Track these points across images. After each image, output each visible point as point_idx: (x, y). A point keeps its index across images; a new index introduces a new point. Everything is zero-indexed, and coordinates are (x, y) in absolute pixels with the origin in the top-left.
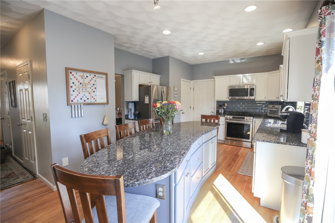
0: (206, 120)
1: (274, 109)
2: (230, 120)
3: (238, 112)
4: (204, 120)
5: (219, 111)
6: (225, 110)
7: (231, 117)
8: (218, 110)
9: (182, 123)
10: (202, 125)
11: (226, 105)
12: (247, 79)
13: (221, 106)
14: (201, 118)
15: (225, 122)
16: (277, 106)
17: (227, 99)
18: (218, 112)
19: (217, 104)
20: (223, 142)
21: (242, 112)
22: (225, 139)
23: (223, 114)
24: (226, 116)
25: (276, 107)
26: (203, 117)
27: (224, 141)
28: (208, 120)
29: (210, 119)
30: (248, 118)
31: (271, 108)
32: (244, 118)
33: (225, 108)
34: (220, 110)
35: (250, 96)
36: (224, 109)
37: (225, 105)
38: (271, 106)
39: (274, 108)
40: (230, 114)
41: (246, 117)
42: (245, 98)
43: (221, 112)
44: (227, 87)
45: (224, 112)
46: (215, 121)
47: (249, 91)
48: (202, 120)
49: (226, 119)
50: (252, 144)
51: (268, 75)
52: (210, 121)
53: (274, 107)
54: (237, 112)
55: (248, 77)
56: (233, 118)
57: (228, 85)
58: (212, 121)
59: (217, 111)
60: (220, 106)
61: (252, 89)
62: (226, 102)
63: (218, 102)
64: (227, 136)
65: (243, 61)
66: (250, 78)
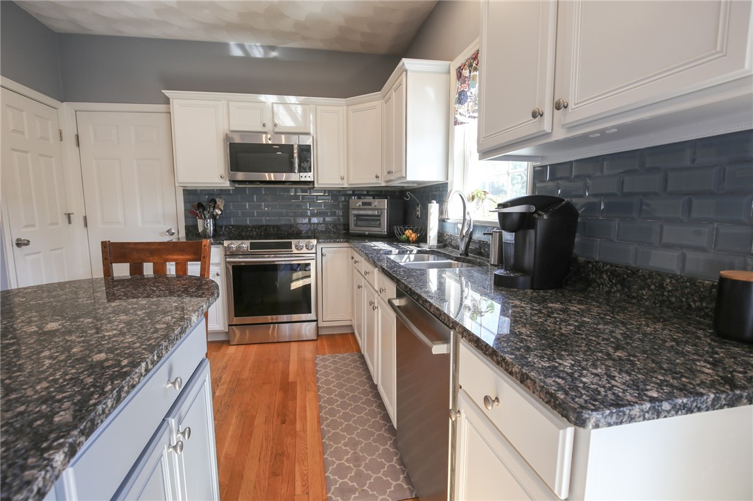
0: (136, 270)
1: (370, 212)
2: (245, 254)
3: (263, 226)
4: (122, 270)
5: (196, 226)
6: (219, 223)
7: (246, 244)
8: (191, 223)
9: (20, 292)
10: (111, 297)
11: (220, 203)
12: (293, 115)
13: (204, 209)
14: (105, 259)
15: (223, 266)
16: (376, 203)
17: (222, 181)
18: (191, 230)
19: (185, 202)
20: (222, 338)
21: (273, 227)
22: (229, 325)
23: (214, 236)
24: (226, 243)
25: (373, 205)
26: (113, 252)
27: (227, 333)
28: (148, 269)
29: (156, 259)
30: (303, 242)
31: (358, 209)
32: (289, 246)
33: (219, 212)
34: (200, 222)
35: (300, 171)
36: (214, 217)
37: (216, 203)
38: (360, 204)
39: (370, 209)
40: (239, 233)
41: (294, 242)
42: (284, 177)
43: (205, 230)
44: (221, 137)
45: (215, 230)
46: (185, 270)
47: (296, 155)
48: (108, 271)
49: (229, 253)
50: (317, 324)
51: (345, 108)
52: (160, 270)
53: (370, 204)
54: (260, 227)
55: (293, 107)
56: (253, 246)
57: (223, 128)
58: (171, 269)
59: (187, 228)
60: (200, 206)
61: (305, 151)
62: (222, 192)
63: (189, 193)
64: (236, 316)
65: (274, 54)
66: (299, 109)
